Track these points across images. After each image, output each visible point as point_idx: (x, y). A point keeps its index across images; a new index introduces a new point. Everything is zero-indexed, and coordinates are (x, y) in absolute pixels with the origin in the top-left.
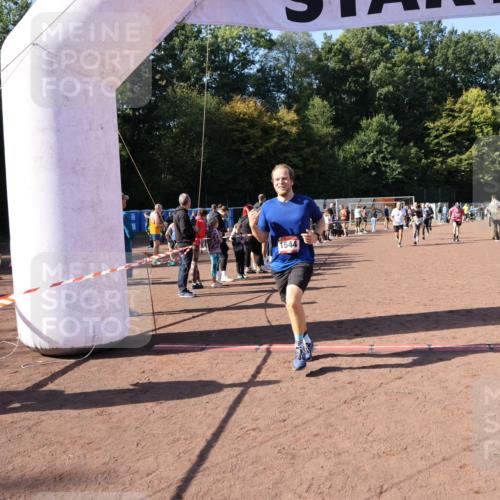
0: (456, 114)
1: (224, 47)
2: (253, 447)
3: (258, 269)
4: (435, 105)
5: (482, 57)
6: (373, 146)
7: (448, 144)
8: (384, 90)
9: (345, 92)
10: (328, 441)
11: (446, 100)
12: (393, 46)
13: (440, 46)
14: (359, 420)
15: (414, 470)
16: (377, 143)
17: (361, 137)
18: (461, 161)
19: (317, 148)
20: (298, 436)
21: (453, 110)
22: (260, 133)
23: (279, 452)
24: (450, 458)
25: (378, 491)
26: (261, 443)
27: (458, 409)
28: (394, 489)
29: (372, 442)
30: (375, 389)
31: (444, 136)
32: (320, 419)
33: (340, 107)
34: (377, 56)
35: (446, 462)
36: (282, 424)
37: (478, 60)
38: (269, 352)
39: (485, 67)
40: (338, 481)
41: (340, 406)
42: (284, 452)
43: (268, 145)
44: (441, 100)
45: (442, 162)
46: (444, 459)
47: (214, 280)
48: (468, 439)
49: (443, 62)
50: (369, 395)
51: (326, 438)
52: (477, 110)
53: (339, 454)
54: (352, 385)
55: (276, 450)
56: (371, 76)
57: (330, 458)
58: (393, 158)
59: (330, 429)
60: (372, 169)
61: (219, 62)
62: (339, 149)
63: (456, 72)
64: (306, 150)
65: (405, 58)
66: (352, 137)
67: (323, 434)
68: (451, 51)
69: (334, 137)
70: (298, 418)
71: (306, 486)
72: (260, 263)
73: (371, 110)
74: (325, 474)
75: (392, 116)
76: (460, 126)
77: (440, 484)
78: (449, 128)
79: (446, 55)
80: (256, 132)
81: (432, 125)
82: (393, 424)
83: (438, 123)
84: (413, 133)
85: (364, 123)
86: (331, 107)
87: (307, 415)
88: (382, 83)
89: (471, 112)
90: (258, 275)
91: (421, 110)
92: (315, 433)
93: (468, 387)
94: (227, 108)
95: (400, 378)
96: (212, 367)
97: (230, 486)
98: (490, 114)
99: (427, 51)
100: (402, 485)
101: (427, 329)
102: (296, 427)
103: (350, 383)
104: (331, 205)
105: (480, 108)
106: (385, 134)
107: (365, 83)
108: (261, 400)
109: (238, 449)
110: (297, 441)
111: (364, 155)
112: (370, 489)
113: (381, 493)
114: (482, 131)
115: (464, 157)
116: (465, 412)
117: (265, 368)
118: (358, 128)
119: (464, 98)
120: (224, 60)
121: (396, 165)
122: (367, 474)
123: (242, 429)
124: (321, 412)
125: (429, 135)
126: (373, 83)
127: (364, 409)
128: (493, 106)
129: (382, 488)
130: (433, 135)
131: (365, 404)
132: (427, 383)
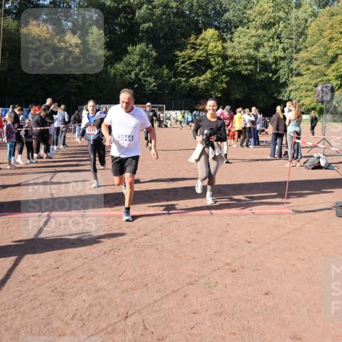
0: (198, 47)
2: (33, 289)
3: (45, 156)
4: (183, 39)
5: (218, 6)
6: (136, 66)
7: (191, 68)
8: (146, 25)
9: (117, 24)
10: (90, 282)
11: (190, 36)
14: (114, 265)
15: (152, 300)
16: (139, 63)
17: (127, 58)
18: (199, 81)
20: (67, 279)
21: (195, 44)
23: (52, 291)
24: (178, 291)
25: (125, 316)
26: (39, 286)
27: (186, 256)
28: (137, 314)
29: (122, 281)
30: (127, 243)
31: (188, 62)
32: (86, 265)
33: (113, 36)
35: (175, 294)
36: (56, 270)
37: (214, 9)
39: (219, 14)
40: (95, 310)
41: (101, 256)
42: (56, 291)
44: (187, 36)
45: (185, 81)
46: (173, 291)
47: (10, 163)
48: (190, 276)
49: (189, 8)
50: (122, 248)
51: (88, 279)
52: (212, 45)
53: (97, 291)
54: (111, 241)
55: (51, 290)
56: (137, 14)
57: (90, 295)
58: (150, 75)
59: (92, 273)
60: (134, 83)
62: (111, 68)
63: (199, 16)
65: (162, 2)
66: (121, 59)
67: (87, 277)
69: (108, 58)
70: (68, 266)
71: (71, 315)
72: (47, 150)
73: (136, 39)
74: (86, 306)
75: (151, 45)
76: (199, 56)
77: (169, 309)
78: (192, 56)
79: (192, 3)
81: (180, 54)
82: (138, 268)
83: (184, 53)
84: (166, 58)
85: (130, 48)
86: (105, 35)
87: (75, 264)
88: (145, 20)
89: (208, 46)
90: (45, 160)
91: (172, 42)
92: (80, 276)
93: (194, 240)
95: (146, 235)
96: (3, 229)
97: (13, 319)
98: (220, 48)
100: (142, 311)
101: (168, 200)
102: (66, 272)
105: (214, 44)
106: (146, 57)
107: (133, 18)
109: (21, 291)
110: (67, 282)
111: (129, 72)
112: (119, 314)
113: (127, 317)
114: (215, 60)
115: (201, 78)
116: (190, 258)
118: (126, 52)
119: (203, 35)
121: (152, 80)
122: (117, 304)
123: (24, 275)
124: (86, 260)
125: (178, 61)
126: (138, 20)
127: (118, 257)
128: (223, 42)
129: (127, 313)
130: (180, 61)
131: (119, 254)
132: (165, 238)
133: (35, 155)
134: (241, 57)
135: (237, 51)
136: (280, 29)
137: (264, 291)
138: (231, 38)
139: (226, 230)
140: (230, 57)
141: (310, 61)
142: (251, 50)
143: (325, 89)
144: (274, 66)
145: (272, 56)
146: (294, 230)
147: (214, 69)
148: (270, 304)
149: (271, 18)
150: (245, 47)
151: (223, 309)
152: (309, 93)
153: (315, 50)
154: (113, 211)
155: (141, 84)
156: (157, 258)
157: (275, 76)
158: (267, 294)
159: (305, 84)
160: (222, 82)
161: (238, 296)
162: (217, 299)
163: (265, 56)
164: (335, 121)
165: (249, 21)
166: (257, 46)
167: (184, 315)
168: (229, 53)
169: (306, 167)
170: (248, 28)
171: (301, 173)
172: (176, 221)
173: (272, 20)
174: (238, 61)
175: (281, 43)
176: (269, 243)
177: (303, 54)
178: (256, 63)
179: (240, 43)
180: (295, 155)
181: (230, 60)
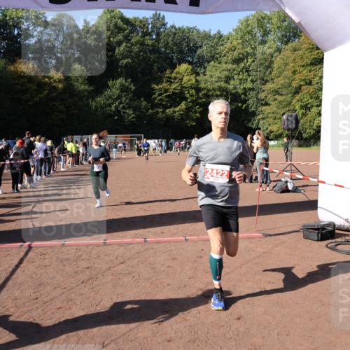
0: (173, 81)
1: (11, 23)
3: (29, 186)
4: (159, 74)
6: (116, 99)
7: (166, 99)
8: (125, 61)
10: (68, 312)
11: (166, 71)
12: (131, 32)
13: (163, 34)
14: (92, 295)
15: (127, 329)
16: (119, 97)
17: (108, 92)
18: (175, 112)
19: (77, 99)
20: (46, 310)
21: (170, 78)
22: (36, 87)
25: (101, 346)
27: (161, 283)
28: (113, 344)
30: (105, 271)
31: (165, 94)
32: (64, 296)
34: (121, 37)
36: (35, 301)
38: (30, 247)
39: (193, 50)
41: (79, 285)
43: (42, 96)
44: (162, 70)
45: (162, 112)
49: (165, 45)
50: (100, 276)
51: (66, 309)
52: (186, 78)
54: (89, 270)
56: (117, 51)
57: (68, 325)
58: (129, 108)
59: (70, 303)
60: (115, 115)
61: (7, 34)
62: (92, 101)
63: (173, 53)
64: (69, 100)
65: (139, 40)
66: (102, 93)
67: (64, 307)
68: (171, 38)
69: (89, 92)
70: (47, 296)
72: (30, 181)
73: (115, 74)
74: (64, 337)
75: (130, 80)
76: (174, 89)
77: (144, 338)
78: (168, 89)
79: (167, 41)
80: (33, 87)
81: (157, 87)
82: (115, 296)
83: (160, 86)
84: (144, 92)
85: (110, 83)
87: (54, 294)
88: (124, 57)
89: (182, 80)
91: (149, 77)
92: (59, 306)
93: (169, 267)
94: (12, 68)
95: (123, 263)
98: (194, 81)
99: (154, 37)
100: (118, 340)
101: (145, 227)
102: (45, 302)
103: (88, 268)
104: (85, 140)
105: (188, 77)
106: (125, 91)
107: (112, 56)
108: (21, 284)
110: (45, 313)
111: (110, 105)
113: (103, 347)
114: (189, 93)
115: (177, 109)
116: (165, 285)
117: (26, 260)
118: (106, 87)
119: (177, 69)
120: (11, 33)
121: (131, 112)
122: (94, 335)
123: (4, 307)
124: (64, 290)
125: (155, 94)
126: (118, 56)
127: (96, 286)
128: (196, 76)
129: (104, 344)
130: (157, 93)
131: (96, 283)
132: (141, 266)
133: (19, 186)
134: (213, 89)
135: (209, 84)
136: (249, 63)
137: (236, 316)
138: (204, 72)
139: (200, 255)
140: (203, 89)
141: (276, 92)
142: (222, 83)
143: (290, 118)
144: (243, 96)
145: (242, 87)
146: (264, 253)
147: (189, 100)
148: (242, 329)
149: (240, 54)
150: (216, 79)
151: (196, 336)
152: (276, 121)
153: (281, 81)
154: (92, 239)
155: (121, 115)
156: (134, 285)
157: (244, 106)
158: (239, 319)
159: (273, 113)
160: (196, 112)
161: (212, 322)
162: (191, 326)
163: (235, 88)
164: (300, 146)
165: (220, 57)
166: (228, 80)
167: (159, 343)
168: (202, 85)
169: (275, 191)
170: (219, 63)
171: (271, 197)
172: (153, 248)
173: (241, 56)
174: (210, 93)
175: (249, 76)
176: (241, 267)
177: (269, 86)
178: (227, 94)
179: (211, 76)
180: (265, 180)
181: (203, 92)
